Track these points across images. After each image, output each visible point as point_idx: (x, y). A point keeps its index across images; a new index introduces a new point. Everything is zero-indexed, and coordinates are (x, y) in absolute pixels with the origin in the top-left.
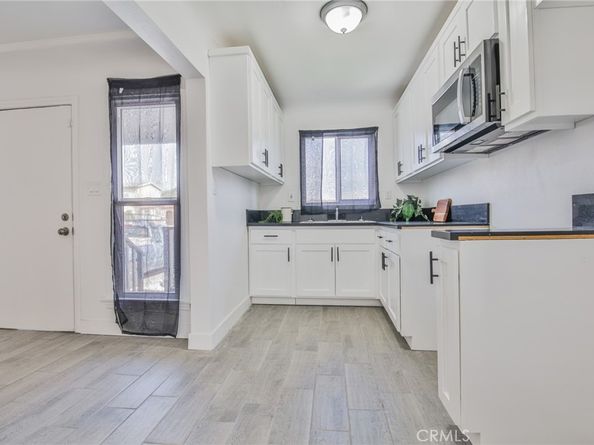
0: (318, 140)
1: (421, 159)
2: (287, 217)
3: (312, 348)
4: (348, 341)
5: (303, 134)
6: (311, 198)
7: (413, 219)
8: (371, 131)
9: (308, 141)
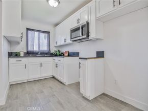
0: (33, 32)
1: (65, 42)
2: (22, 55)
3: (42, 92)
4: (50, 87)
5: (28, 29)
6: (30, 49)
7: (60, 55)
8: (48, 33)
9: (29, 32)
